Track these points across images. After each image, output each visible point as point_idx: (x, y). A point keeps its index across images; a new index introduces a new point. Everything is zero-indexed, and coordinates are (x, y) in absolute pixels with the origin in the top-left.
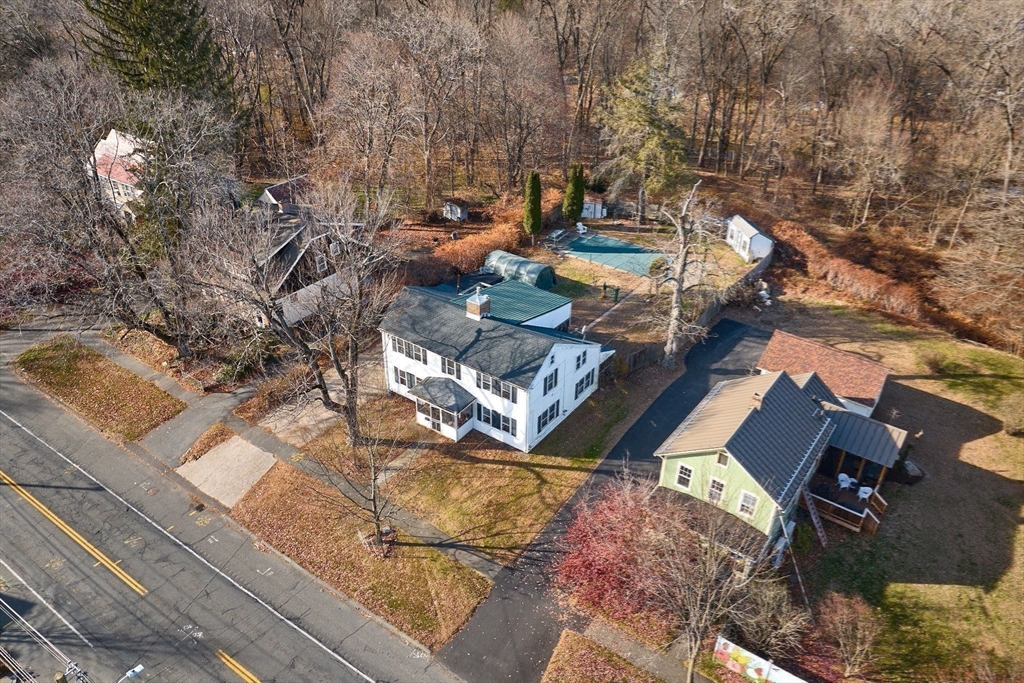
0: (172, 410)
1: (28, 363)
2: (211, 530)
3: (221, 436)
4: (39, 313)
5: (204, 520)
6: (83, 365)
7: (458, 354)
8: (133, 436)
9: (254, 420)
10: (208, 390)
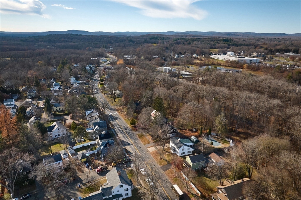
0: (149, 143)
1: (138, 135)
2: (148, 153)
3: (152, 146)
4: (140, 130)
5: (148, 152)
6: (143, 136)
7: (175, 144)
8: (145, 144)
9: (156, 146)
10: (153, 142)
